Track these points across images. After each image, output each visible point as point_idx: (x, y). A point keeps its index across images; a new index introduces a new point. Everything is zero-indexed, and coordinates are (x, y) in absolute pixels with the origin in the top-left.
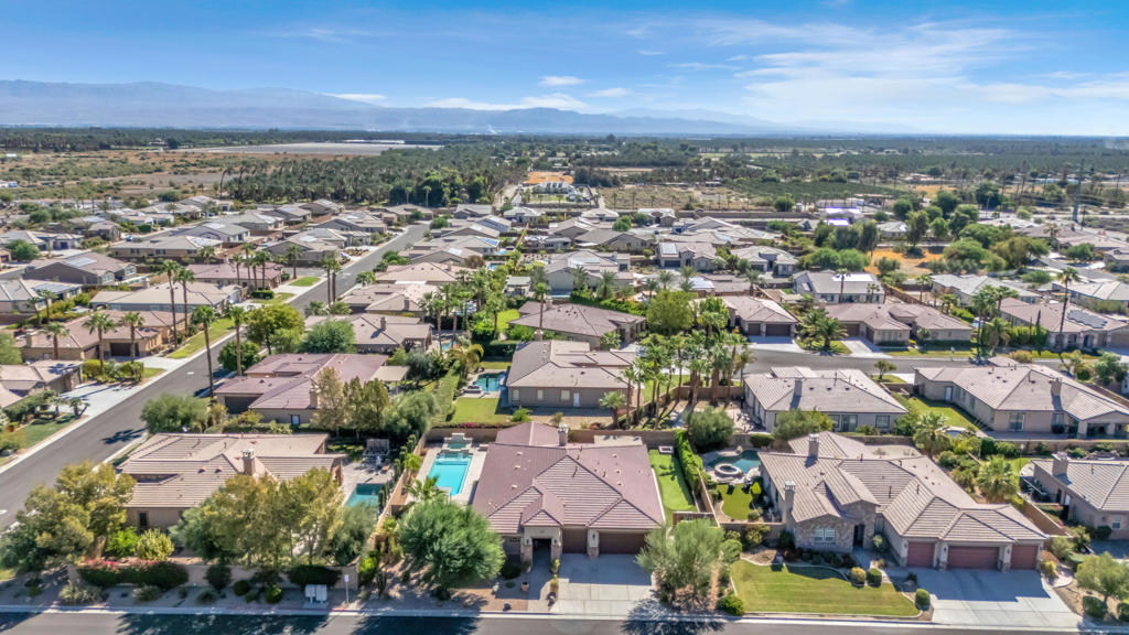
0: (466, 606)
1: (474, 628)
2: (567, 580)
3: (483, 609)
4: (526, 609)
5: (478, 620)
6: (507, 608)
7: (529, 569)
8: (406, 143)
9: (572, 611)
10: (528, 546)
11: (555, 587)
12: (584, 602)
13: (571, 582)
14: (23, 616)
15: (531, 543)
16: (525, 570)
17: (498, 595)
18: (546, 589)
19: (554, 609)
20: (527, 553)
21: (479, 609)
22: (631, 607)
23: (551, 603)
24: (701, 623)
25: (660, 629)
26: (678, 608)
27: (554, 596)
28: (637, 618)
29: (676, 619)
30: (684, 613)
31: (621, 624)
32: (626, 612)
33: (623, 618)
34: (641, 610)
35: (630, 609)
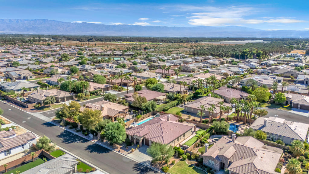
2: (138, 150)
4: (123, 153)
5: (112, 151)
8: (263, 41)
11: (132, 150)
14: (54, 125)
17: (121, 148)
19: (128, 155)
21: (114, 149)
24: (153, 170)
25: (143, 167)
26: (152, 165)
27: (131, 152)
28: (141, 163)
29: (149, 167)
30: (153, 167)
31: (136, 163)
32: (141, 161)
33: (138, 162)
34: (145, 162)
35: (143, 161)
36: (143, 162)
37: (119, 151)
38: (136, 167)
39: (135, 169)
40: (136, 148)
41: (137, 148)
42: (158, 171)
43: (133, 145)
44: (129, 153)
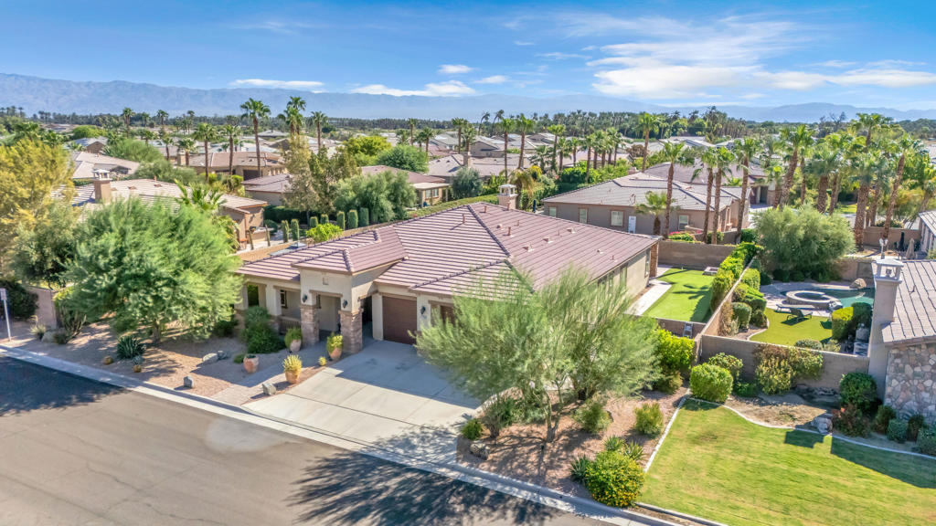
0: (136, 372)
4: (214, 394)
6: (186, 386)
10: (306, 308)
15: (309, 302)
20: (306, 318)
21: (146, 379)
24: (500, 497)
25: (393, 483)
26: (480, 457)
27: (280, 387)
28: (378, 454)
29: (453, 475)
30: (484, 468)
31: (330, 454)
32: (370, 439)
33: (351, 447)
34: (406, 443)
35: (387, 435)
36: (391, 441)
37: (188, 385)
38: (336, 488)
39: (317, 503)
40: (323, 360)
41: (329, 359)
42: (548, 502)
43: (295, 344)
44: (265, 394)
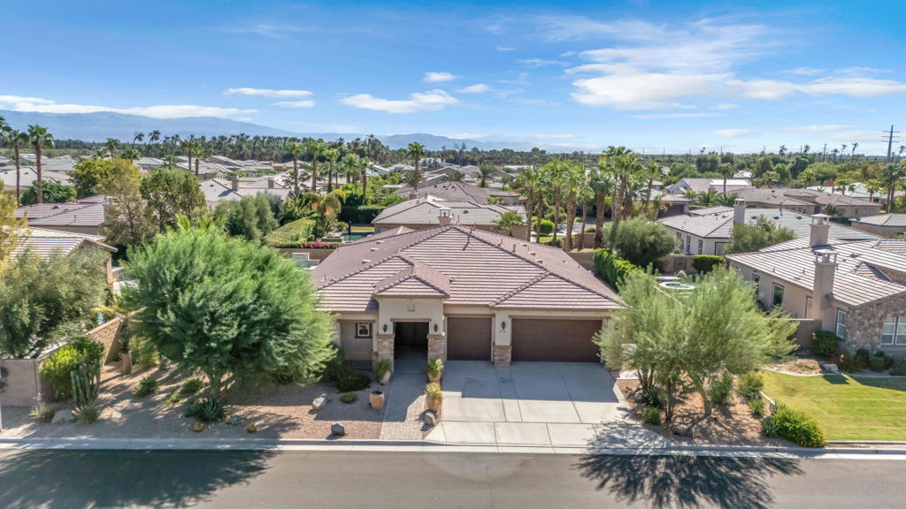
0: (252, 432)
1: (258, 469)
2: (459, 394)
3: (285, 437)
4: (378, 434)
5: (270, 454)
6: (337, 433)
7: (387, 376)
9: (473, 440)
10: (385, 337)
11: (434, 401)
12: (494, 425)
13: (463, 396)
15: (390, 331)
16: (378, 379)
17: (320, 414)
18: (419, 405)
19: (435, 435)
20: (384, 348)
21: (276, 436)
22: (591, 435)
23: (428, 426)
26: (686, 435)
32: (581, 442)
33: (578, 451)
35: (589, 437)
36: (600, 440)
37: (339, 433)
